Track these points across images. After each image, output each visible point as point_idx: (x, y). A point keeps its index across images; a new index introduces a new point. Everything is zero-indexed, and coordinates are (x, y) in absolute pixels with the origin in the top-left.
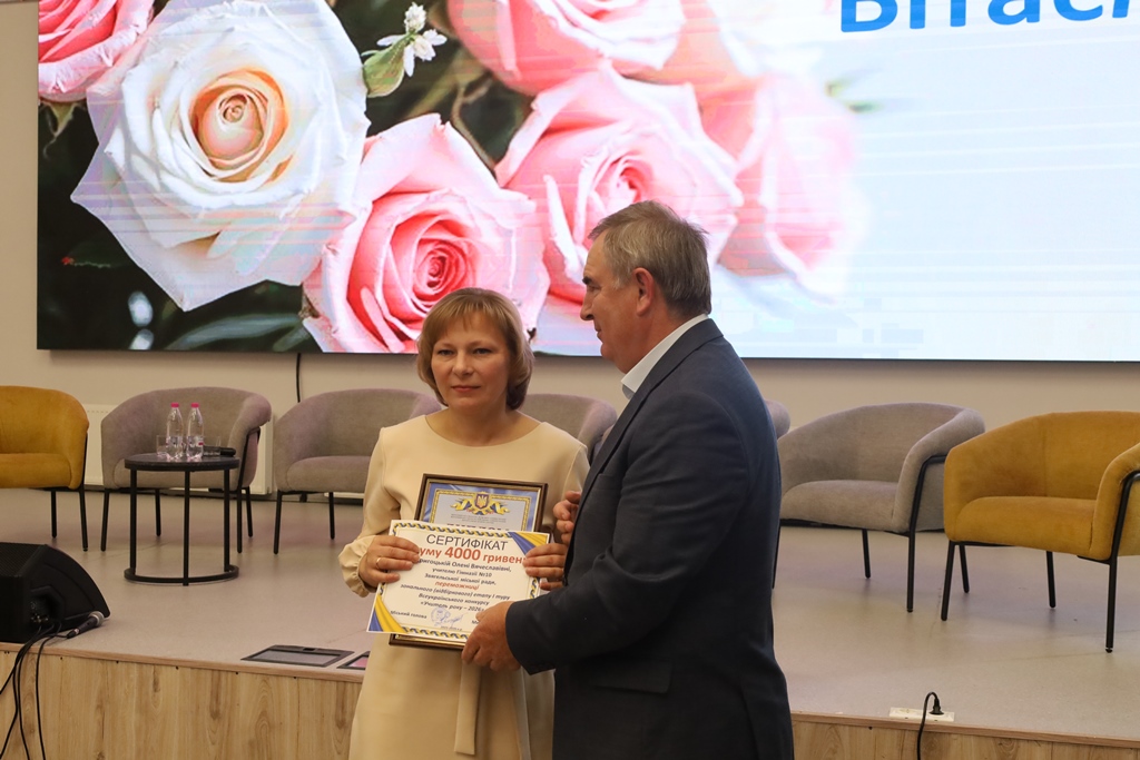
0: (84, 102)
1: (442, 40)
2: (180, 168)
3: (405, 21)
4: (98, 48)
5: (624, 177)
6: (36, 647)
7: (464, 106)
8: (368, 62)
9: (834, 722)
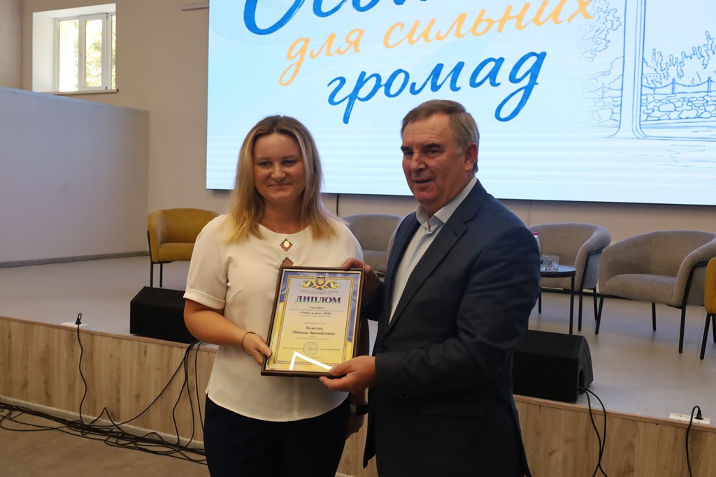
6: (196, 346)
9: (635, 419)
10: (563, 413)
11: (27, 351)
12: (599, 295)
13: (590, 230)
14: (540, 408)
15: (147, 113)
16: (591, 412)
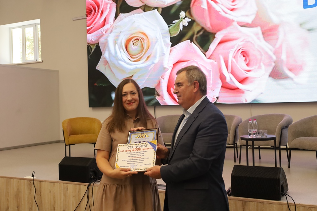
0: (98, 43)
1: (190, 20)
2: (123, 59)
3: (180, 16)
4: (101, 29)
5: (242, 54)
6: (92, 184)
7: (196, 37)
8: (170, 27)
9: (310, 206)
10: (275, 205)
11: (8, 192)
12: (289, 149)
13: (282, 116)
14: (263, 204)
15: (58, 72)
16: (288, 205)
